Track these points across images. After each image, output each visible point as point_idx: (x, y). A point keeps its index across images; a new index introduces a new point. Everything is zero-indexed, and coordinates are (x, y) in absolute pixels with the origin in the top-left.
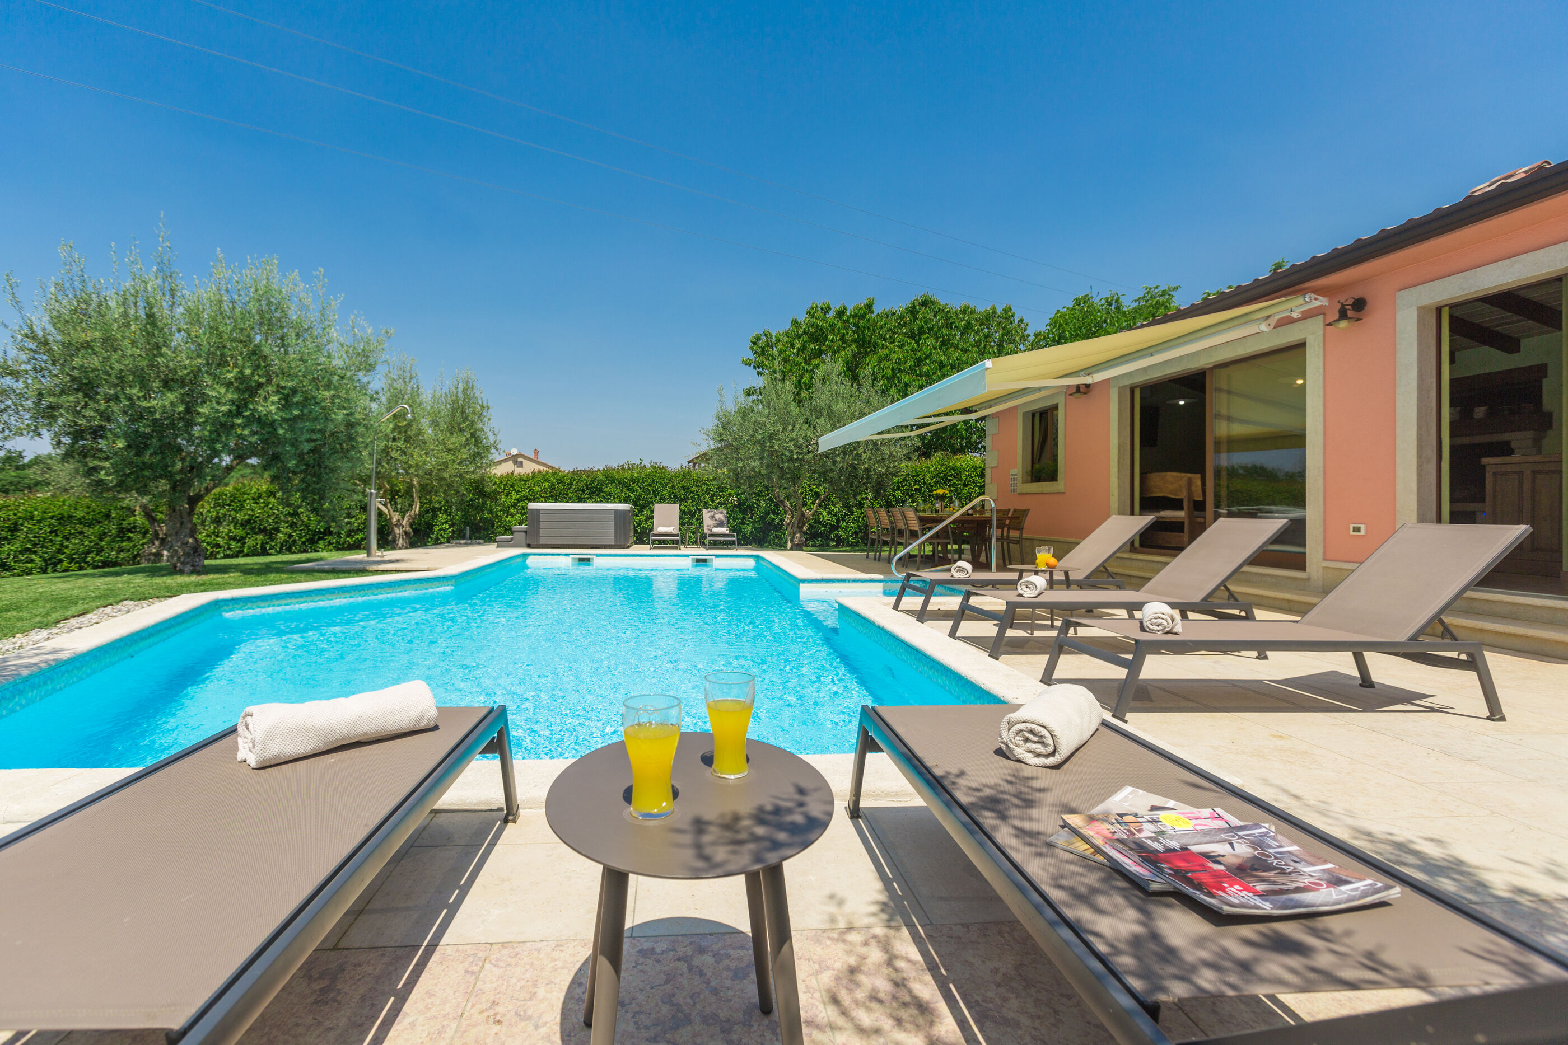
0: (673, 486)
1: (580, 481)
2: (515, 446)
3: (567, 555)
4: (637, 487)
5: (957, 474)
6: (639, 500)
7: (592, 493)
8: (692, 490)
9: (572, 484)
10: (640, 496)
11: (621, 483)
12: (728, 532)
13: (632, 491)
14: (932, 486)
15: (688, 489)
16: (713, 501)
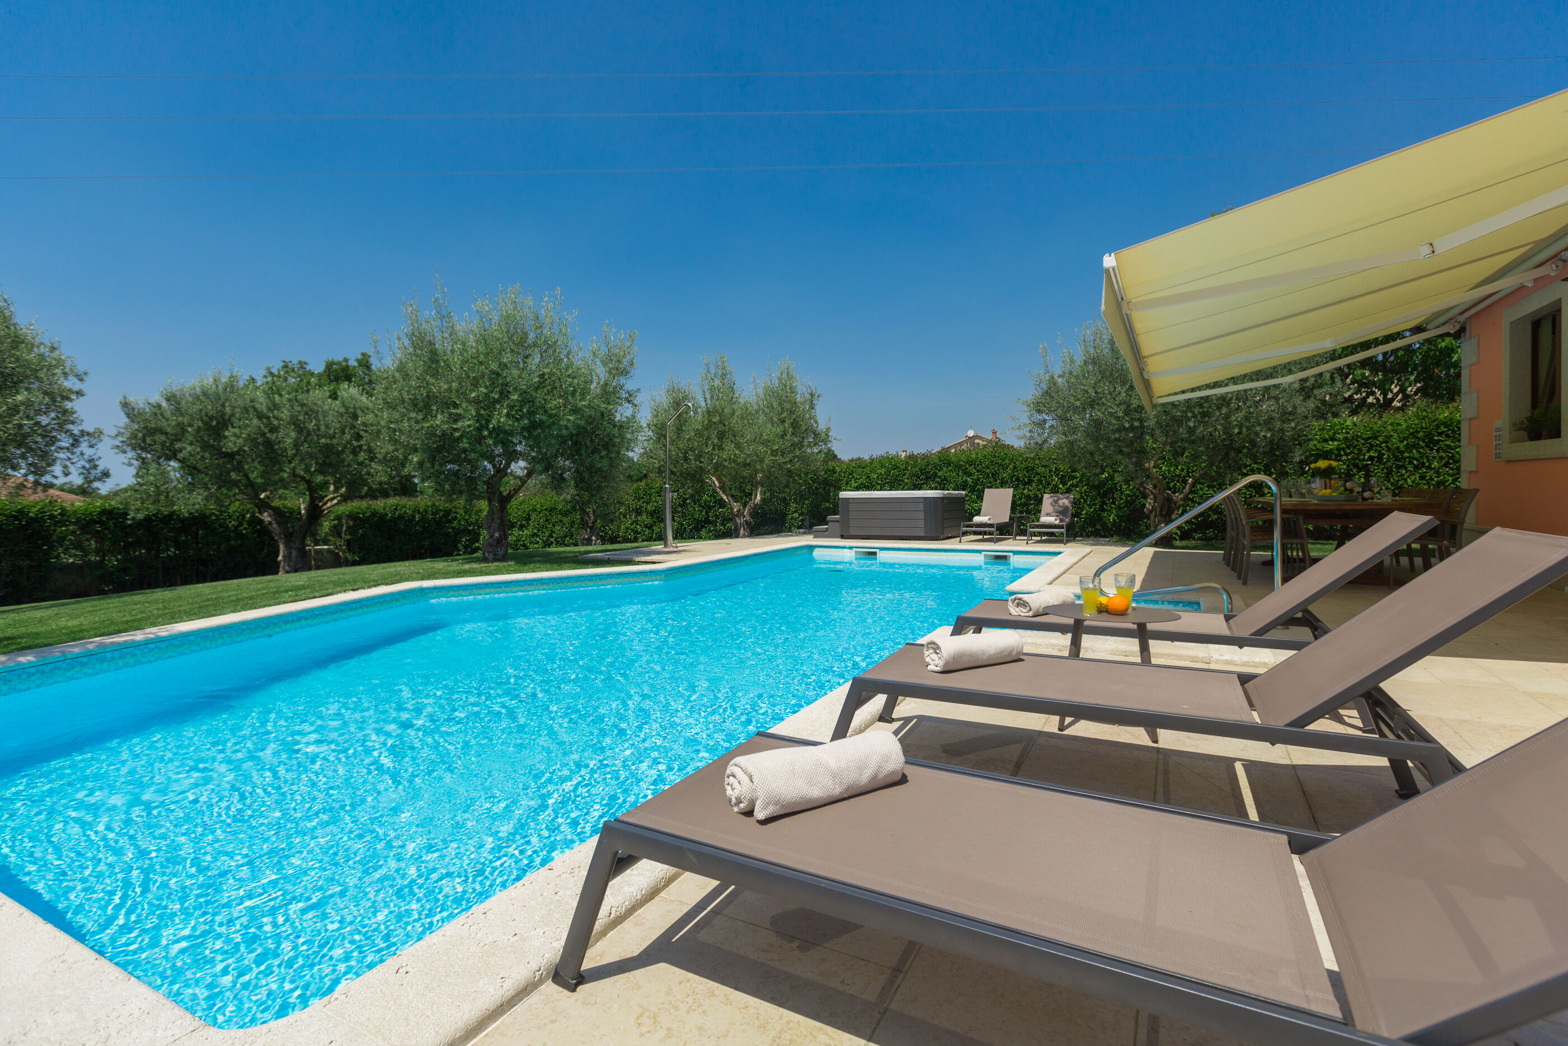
0: (1015, 467)
1: (914, 466)
2: (971, 428)
3: (851, 548)
4: (974, 471)
5: (1454, 431)
6: (976, 484)
7: (927, 478)
8: (1039, 471)
9: (906, 469)
10: (978, 480)
11: (958, 467)
12: (1057, 522)
13: (970, 475)
14: (1402, 453)
15: (1033, 469)
16: (1064, 483)
